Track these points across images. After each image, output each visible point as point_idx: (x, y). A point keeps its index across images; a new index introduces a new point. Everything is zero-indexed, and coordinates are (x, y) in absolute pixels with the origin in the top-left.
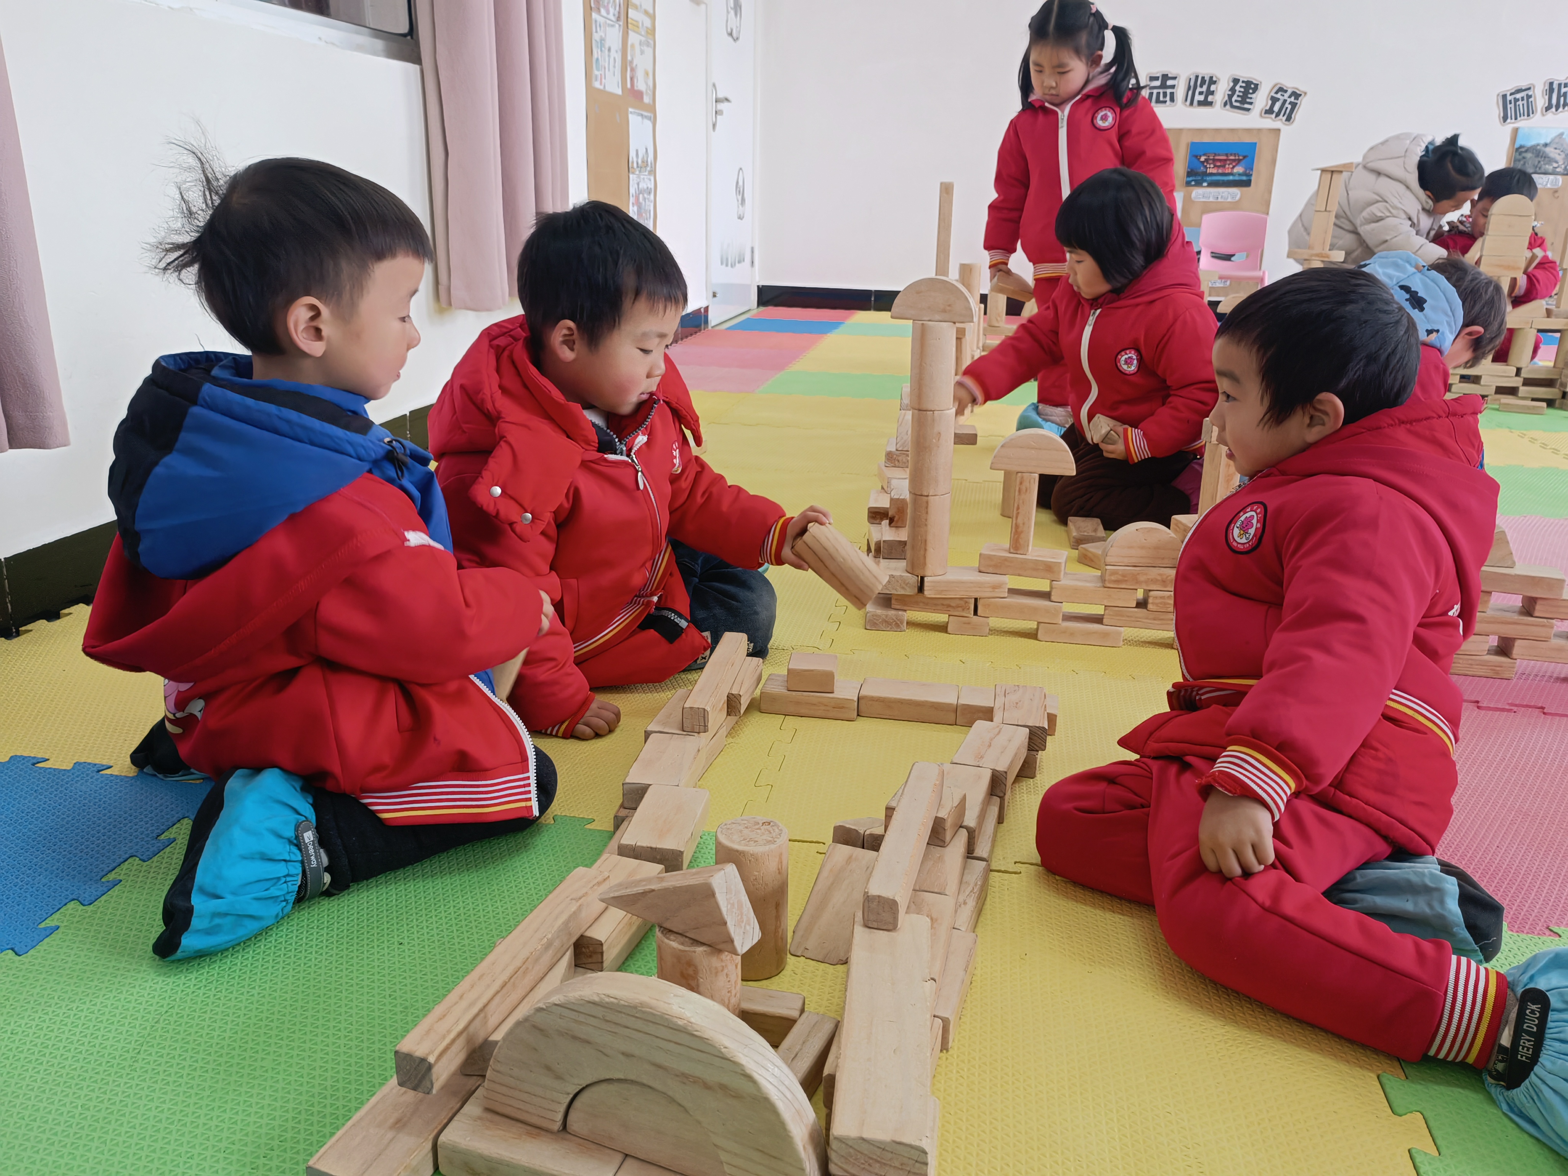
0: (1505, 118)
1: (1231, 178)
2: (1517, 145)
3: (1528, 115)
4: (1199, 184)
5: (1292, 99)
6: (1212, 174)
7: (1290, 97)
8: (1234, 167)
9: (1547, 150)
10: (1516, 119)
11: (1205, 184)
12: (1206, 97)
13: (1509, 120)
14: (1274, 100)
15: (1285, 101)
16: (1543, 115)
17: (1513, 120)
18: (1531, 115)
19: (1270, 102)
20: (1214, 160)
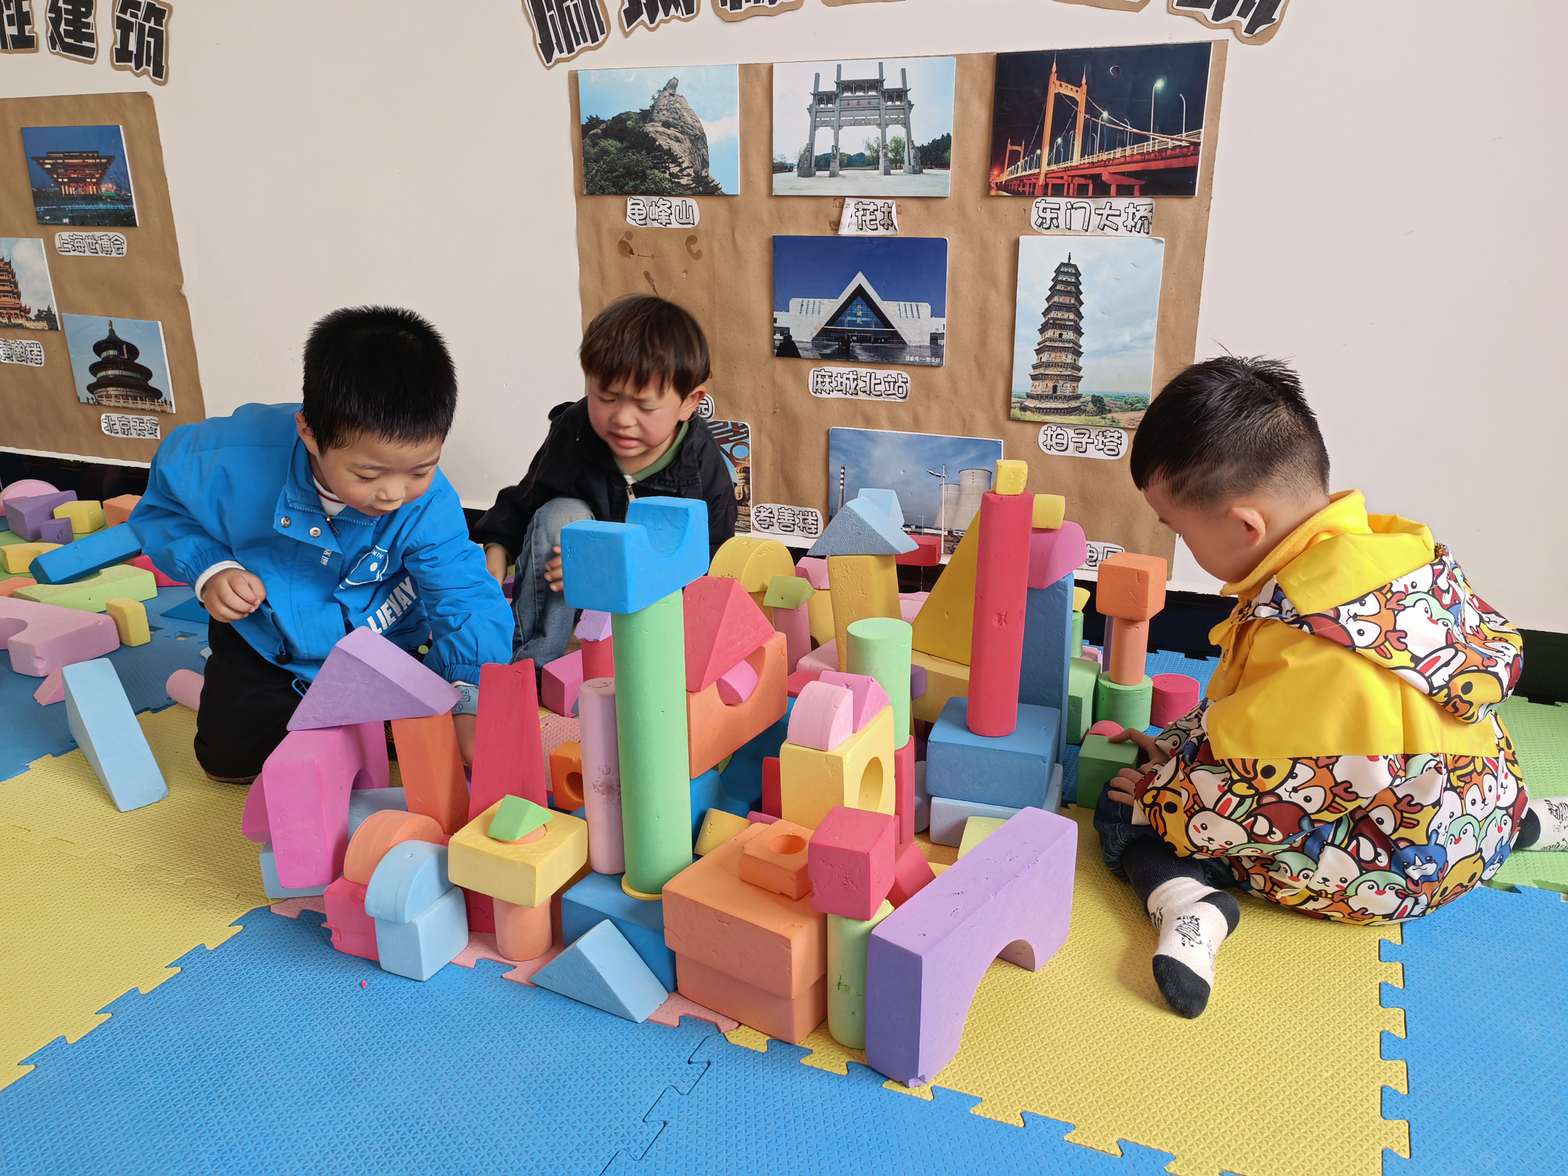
0: (547, 49)
1: (101, 206)
2: (584, 121)
3: (595, 39)
4: (56, 221)
5: (152, 24)
6: (71, 199)
7: (147, 19)
8: (98, 184)
9: (649, 128)
10: (571, 49)
11: (66, 221)
12: (21, 30)
13: (556, 54)
14: (124, 26)
15: (142, 27)
16: (627, 35)
17: (565, 54)
18: (601, 38)
19: (118, 32)
20: (65, 166)
